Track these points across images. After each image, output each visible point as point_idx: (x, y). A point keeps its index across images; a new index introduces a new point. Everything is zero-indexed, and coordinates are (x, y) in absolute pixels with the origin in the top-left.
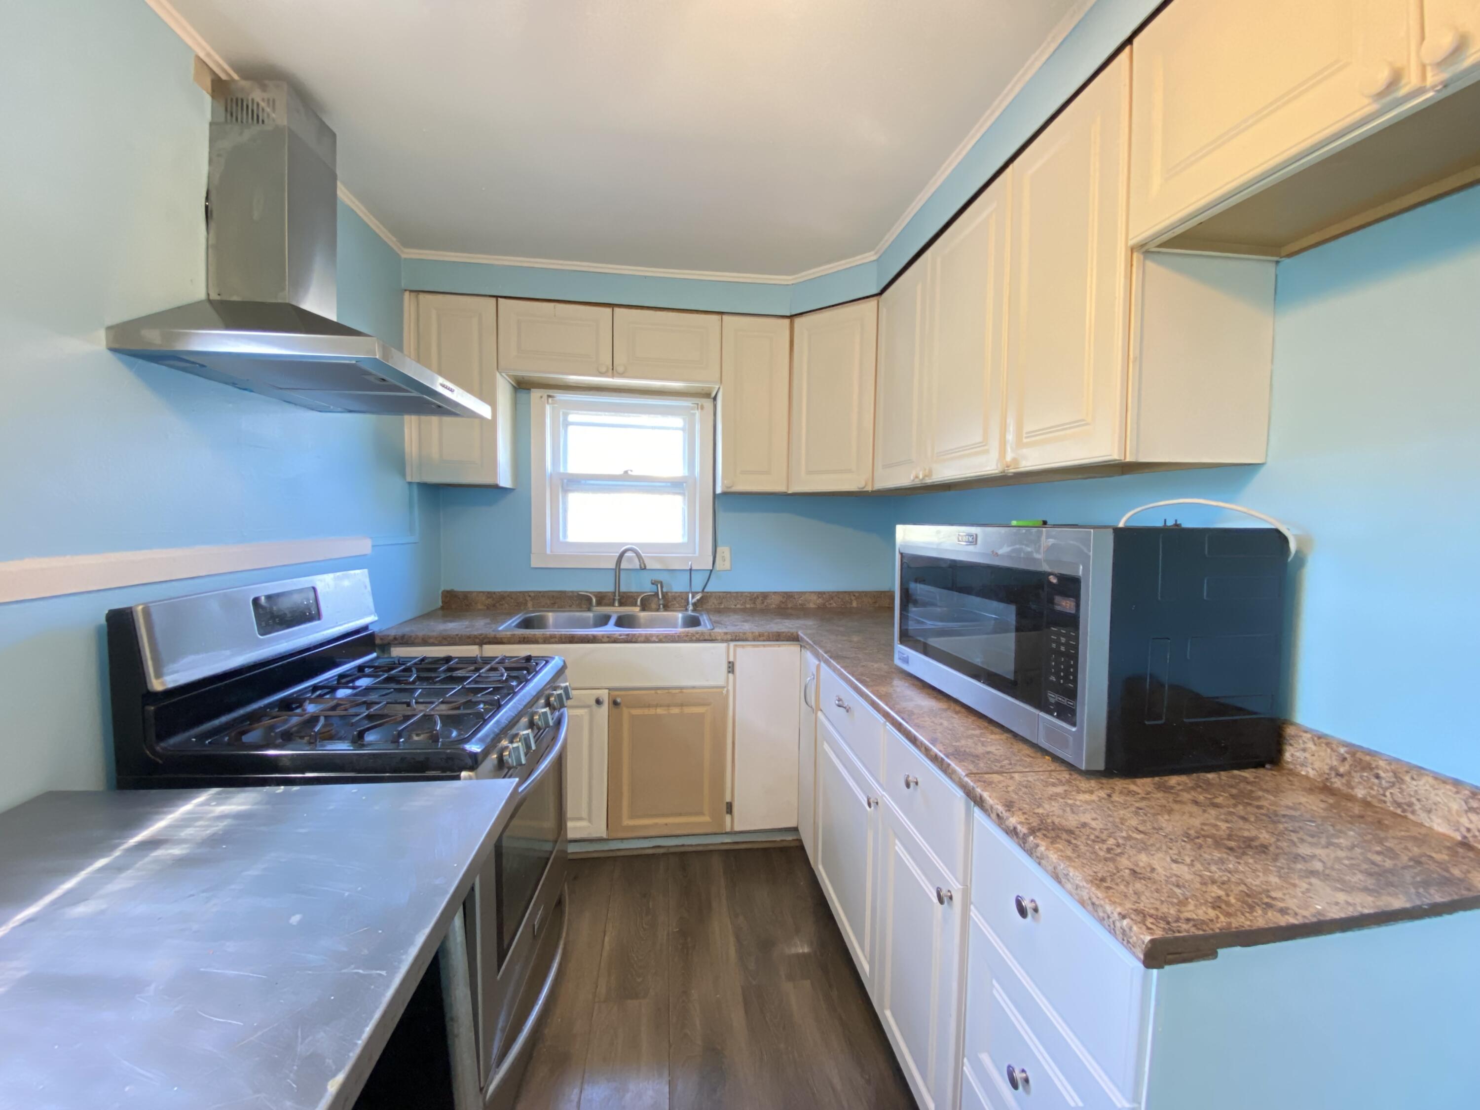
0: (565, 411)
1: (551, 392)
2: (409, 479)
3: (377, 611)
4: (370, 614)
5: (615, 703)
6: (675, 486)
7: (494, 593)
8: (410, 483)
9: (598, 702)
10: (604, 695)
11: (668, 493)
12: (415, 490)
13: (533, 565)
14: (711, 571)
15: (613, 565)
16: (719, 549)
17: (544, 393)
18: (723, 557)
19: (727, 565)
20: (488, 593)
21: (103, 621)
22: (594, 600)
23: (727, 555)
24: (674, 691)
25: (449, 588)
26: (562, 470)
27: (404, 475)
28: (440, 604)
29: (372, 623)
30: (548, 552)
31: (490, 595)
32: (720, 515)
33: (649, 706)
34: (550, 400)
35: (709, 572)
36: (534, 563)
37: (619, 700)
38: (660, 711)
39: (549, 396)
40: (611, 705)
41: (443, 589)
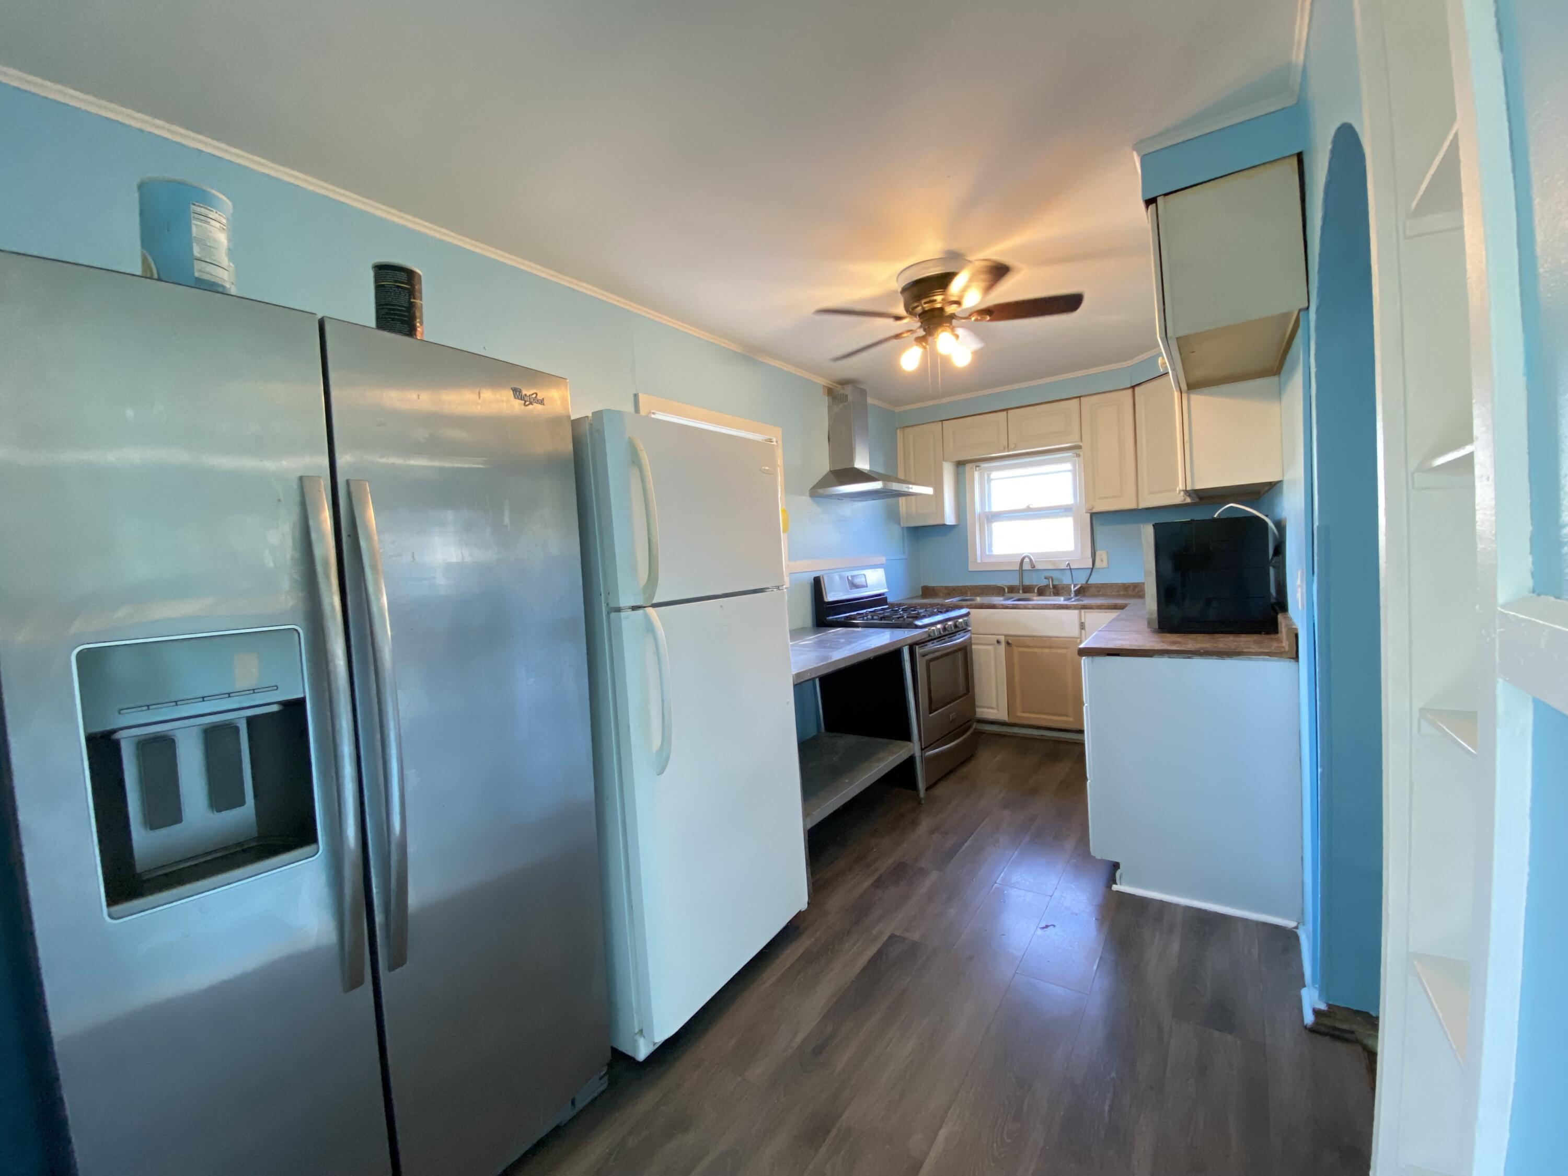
0: (988, 473)
1: (977, 464)
2: (902, 525)
3: (888, 587)
4: (885, 588)
5: (1008, 643)
6: (1065, 510)
7: (949, 587)
8: (902, 528)
9: (998, 642)
10: (1002, 638)
11: (1062, 516)
12: (905, 530)
13: (970, 569)
14: (1092, 569)
15: (1017, 568)
16: (1097, 553)
17: (973, 465)
18: (1101, 558)
19: (1105, 564)
20: (945, 587)
21: (813, 581)
22: (1006, 590)
23: (1105, 557)
24: (1045, 639)
25: (925, 585)
26: (987, 510)
27: (899, 524)
28: (921, 593)
29: (886, 592)
30: (979, 561)
31: (946, 588)
32: (1097, 529)
33: (1029, 647)
34: (977, 469)
35: (1091, 569)
36: (971, 568)
37: (1010, 642)
38: (1036, 650)
39: (976, 467)
40: (1007, 645)
41: (922, 585)
